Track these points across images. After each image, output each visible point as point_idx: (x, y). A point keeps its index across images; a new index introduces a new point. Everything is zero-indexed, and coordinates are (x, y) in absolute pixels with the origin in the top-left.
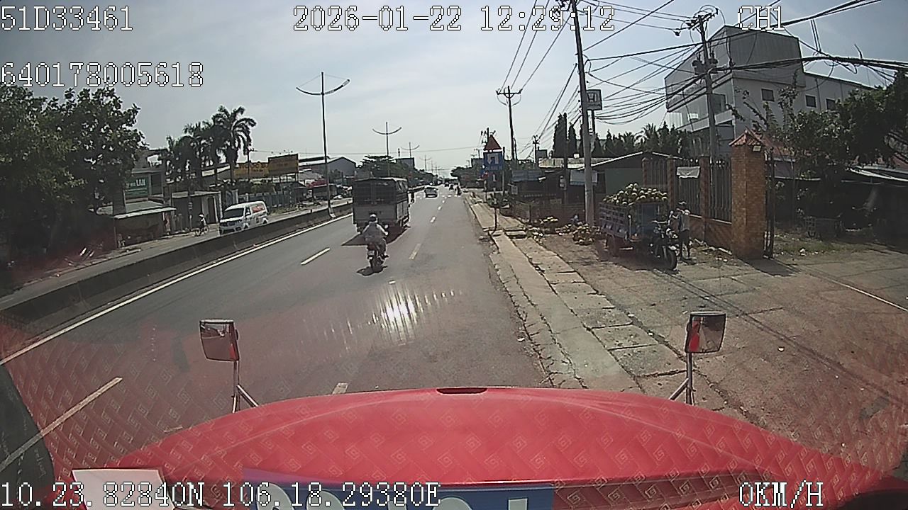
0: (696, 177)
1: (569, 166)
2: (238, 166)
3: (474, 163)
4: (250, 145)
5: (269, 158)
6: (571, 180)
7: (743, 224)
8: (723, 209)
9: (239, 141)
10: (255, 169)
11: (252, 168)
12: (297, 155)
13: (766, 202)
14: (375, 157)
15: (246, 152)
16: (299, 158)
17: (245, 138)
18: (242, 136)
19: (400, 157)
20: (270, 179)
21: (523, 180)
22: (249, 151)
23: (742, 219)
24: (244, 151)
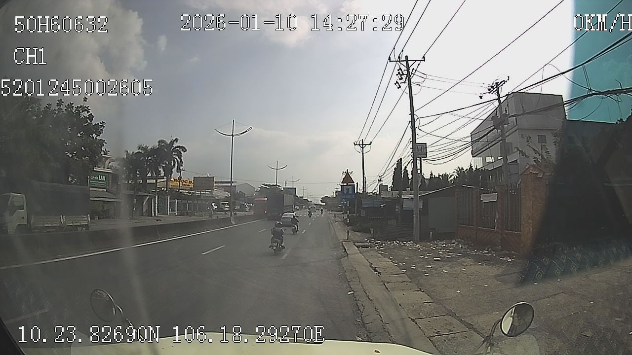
0: (495, 200)
1: (403, 197)
2: (173, 179)
3: (337, 194)
4: (182, 166)
5: (194, 177)
6: (404, 207)
8: (515, 223)
9: (174, 162)
10: (184, 183)
12: (213, 178)
14: (268, 185)
16: (215, 180)
17: (179, 160)
18: (176, 159)
21: (370, 206)
22: (180, 170)
23: (529, 229)
24: (177, 169)
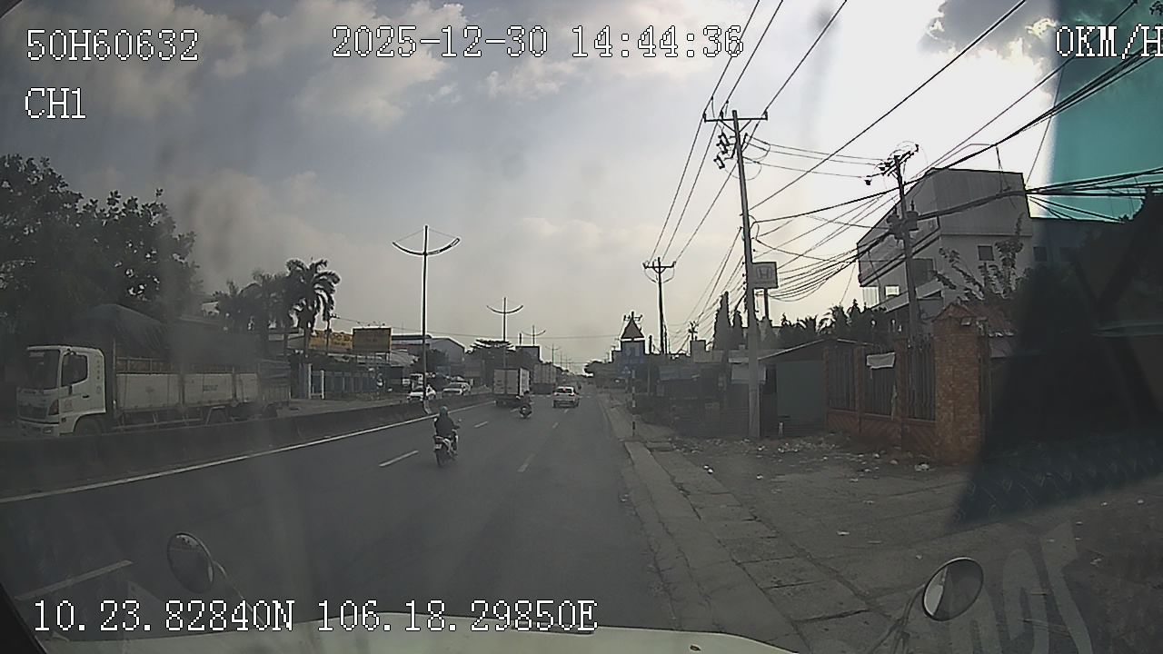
0: (891, 366)
2: (314, 334)
3: (615, 357)
4: (332, 309)
5: (354, 330)
6: (733, 378)
7: (949, 421)
8: (925, 405)
9: (319, 302)
10: (335, 340)
11: (332, 339)
12: (390, 329)
13: (980, 389)
14: (489, 343)
15: (327, 317)
16: (392, 334)
17: (326, 299)
18: (321, 296)
19: (522, 345)
20: (354, 356)
21: (674, 378)
22: (329, 317)
23: (949, 414)
24: (324, 315)
